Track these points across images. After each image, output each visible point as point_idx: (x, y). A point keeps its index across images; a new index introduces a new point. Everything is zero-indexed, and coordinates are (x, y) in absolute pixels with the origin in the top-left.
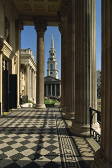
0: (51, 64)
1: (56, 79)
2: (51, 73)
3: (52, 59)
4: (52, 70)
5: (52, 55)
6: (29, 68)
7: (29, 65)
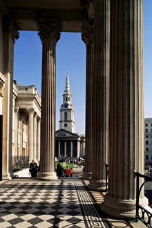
0: (66, 113)
1: (73, 134)
2: (66, 125)
3: (66, 105)
4: (66, 120)
5: (67, 100)
6: (32, 115)
7: (32, 110)
